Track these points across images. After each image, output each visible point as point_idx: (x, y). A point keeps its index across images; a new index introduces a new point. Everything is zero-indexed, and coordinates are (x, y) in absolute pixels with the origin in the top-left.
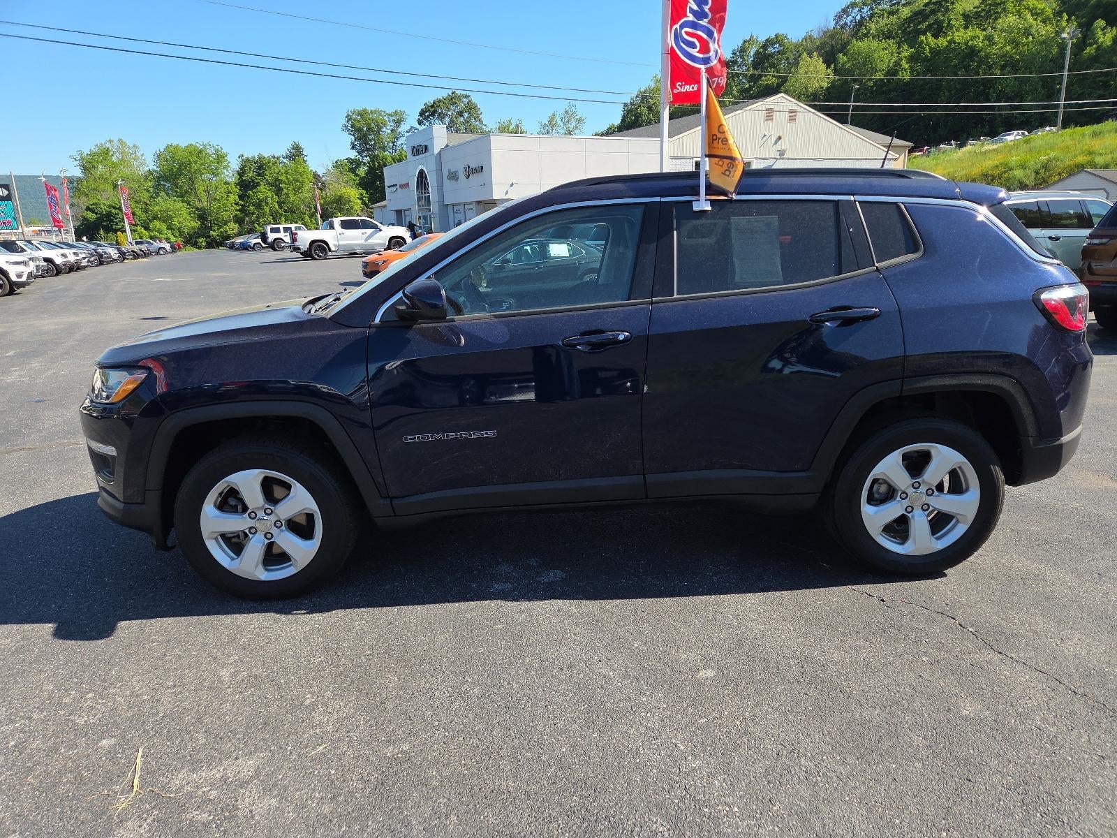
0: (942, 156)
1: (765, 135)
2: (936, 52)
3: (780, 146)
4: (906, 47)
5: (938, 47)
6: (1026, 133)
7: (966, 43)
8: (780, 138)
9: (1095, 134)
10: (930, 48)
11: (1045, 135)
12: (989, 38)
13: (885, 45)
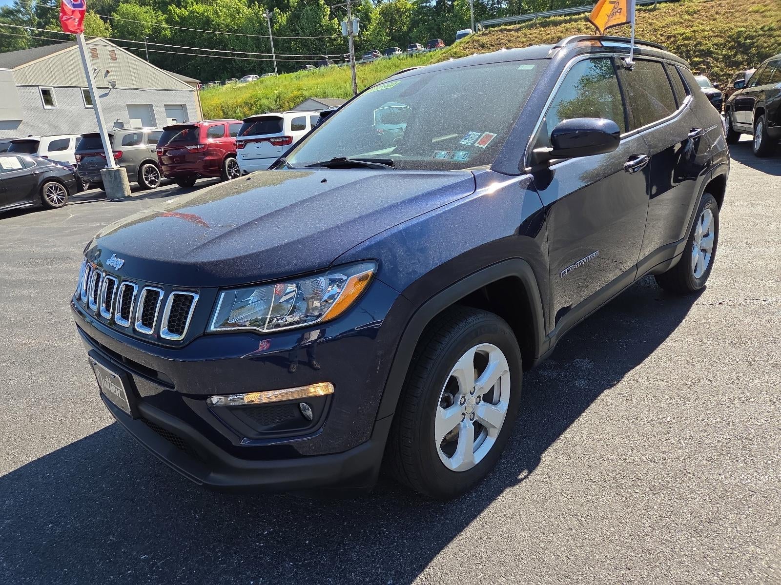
0: (213, 91)
1: (95, 70)
2: (183, 19)
3: (110, 78)
4: (160, 13)
5: (183, 15)
6: (258, 77)
7: (203, 14)
8: (108, 72)
9: (298, 78)
10: (178, 16)
11: (270, 78)
12: (216, 13)
13: (145, 10)
